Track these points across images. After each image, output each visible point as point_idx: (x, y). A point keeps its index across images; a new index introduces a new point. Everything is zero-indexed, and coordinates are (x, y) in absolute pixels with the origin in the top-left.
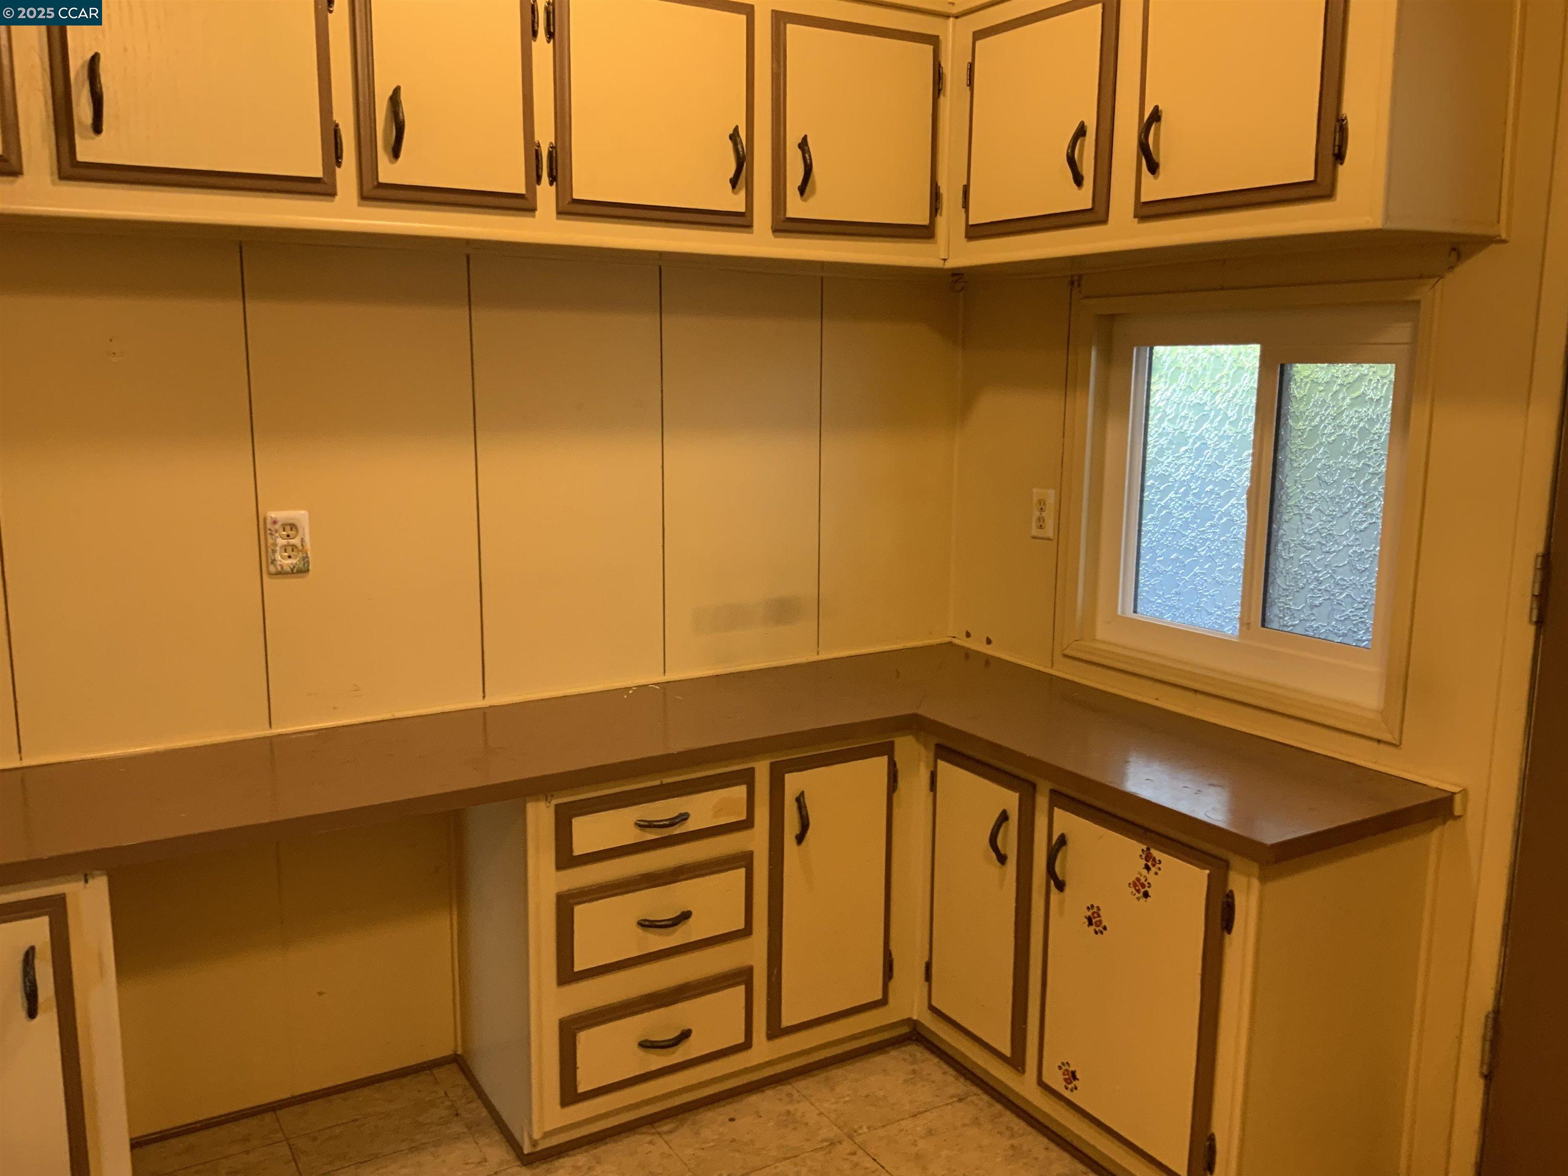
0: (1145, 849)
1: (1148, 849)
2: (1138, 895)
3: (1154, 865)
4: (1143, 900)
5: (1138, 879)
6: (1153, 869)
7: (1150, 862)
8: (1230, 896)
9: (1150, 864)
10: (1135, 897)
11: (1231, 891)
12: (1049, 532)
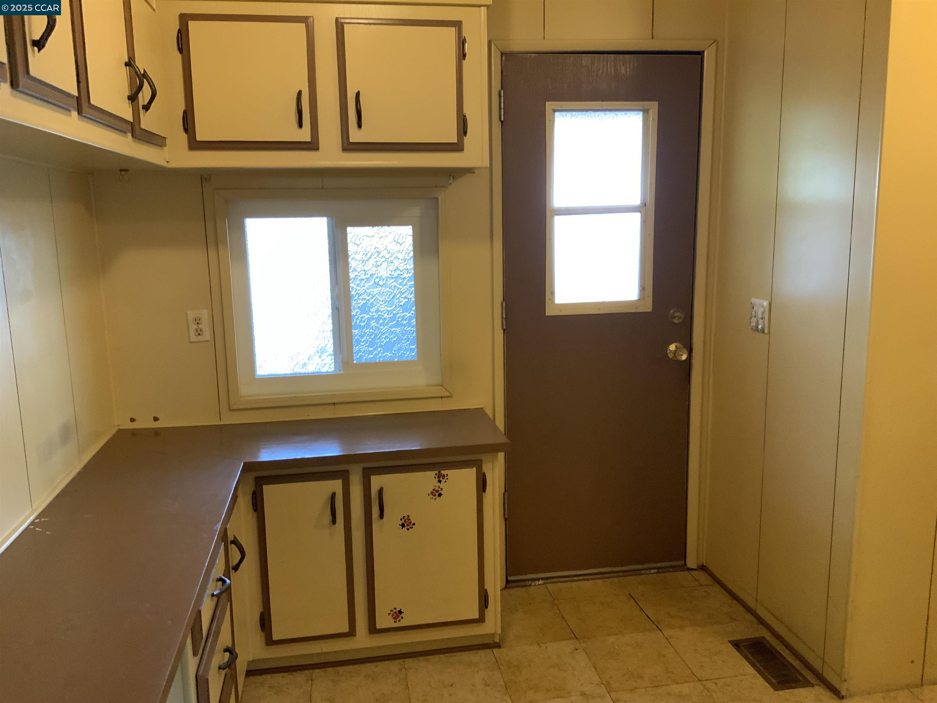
0: (437, 473)
1: (439, 472)
2: (434, 497)
3: (443, 479)
4: (438, 499)
5: (434, 490)
6: (443, 481)
7: (440, 478)
8: (484, 475)
9: (441, 479)
10: (433, 499)
11: (484, 473)
12: (207, 335)
